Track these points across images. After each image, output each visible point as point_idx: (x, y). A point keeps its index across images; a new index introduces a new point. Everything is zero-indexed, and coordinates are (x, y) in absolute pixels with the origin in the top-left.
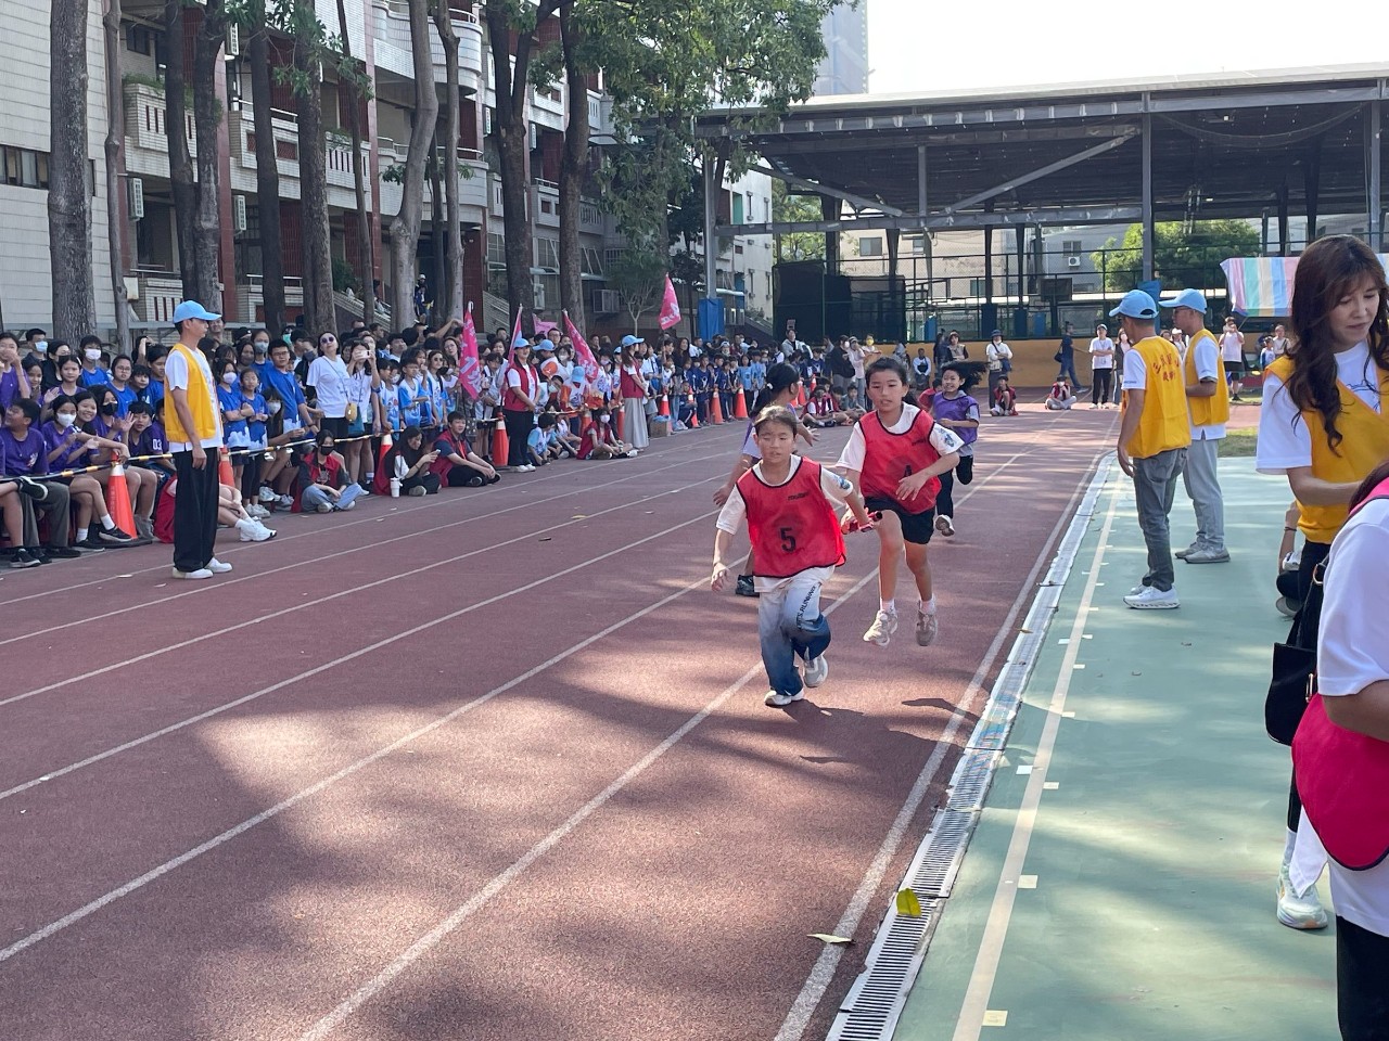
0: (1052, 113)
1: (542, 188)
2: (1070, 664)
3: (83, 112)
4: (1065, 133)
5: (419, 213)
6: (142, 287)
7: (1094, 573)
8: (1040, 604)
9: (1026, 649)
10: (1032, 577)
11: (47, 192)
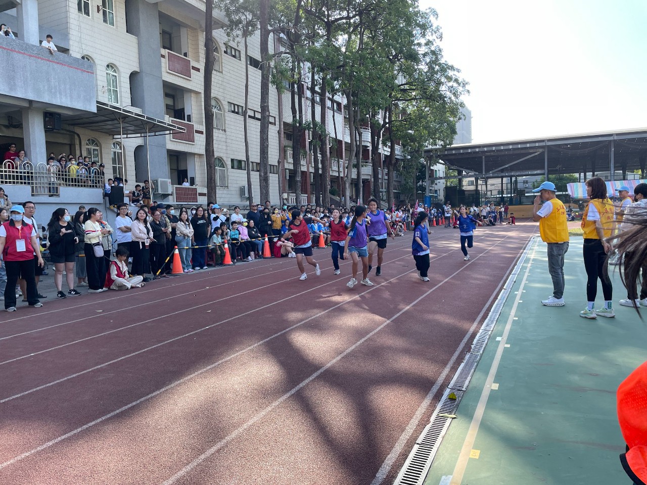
0: (519, 146)
1: (386, 170)
2: (518, 300)
3: (267, 152)
4: (523, 151)
5: (351, 176)
6: (288, 195)
7: (528, 270)
8: (510, 280)
9: (504, 295)
10: (508, 272)
11: (258, 173)
